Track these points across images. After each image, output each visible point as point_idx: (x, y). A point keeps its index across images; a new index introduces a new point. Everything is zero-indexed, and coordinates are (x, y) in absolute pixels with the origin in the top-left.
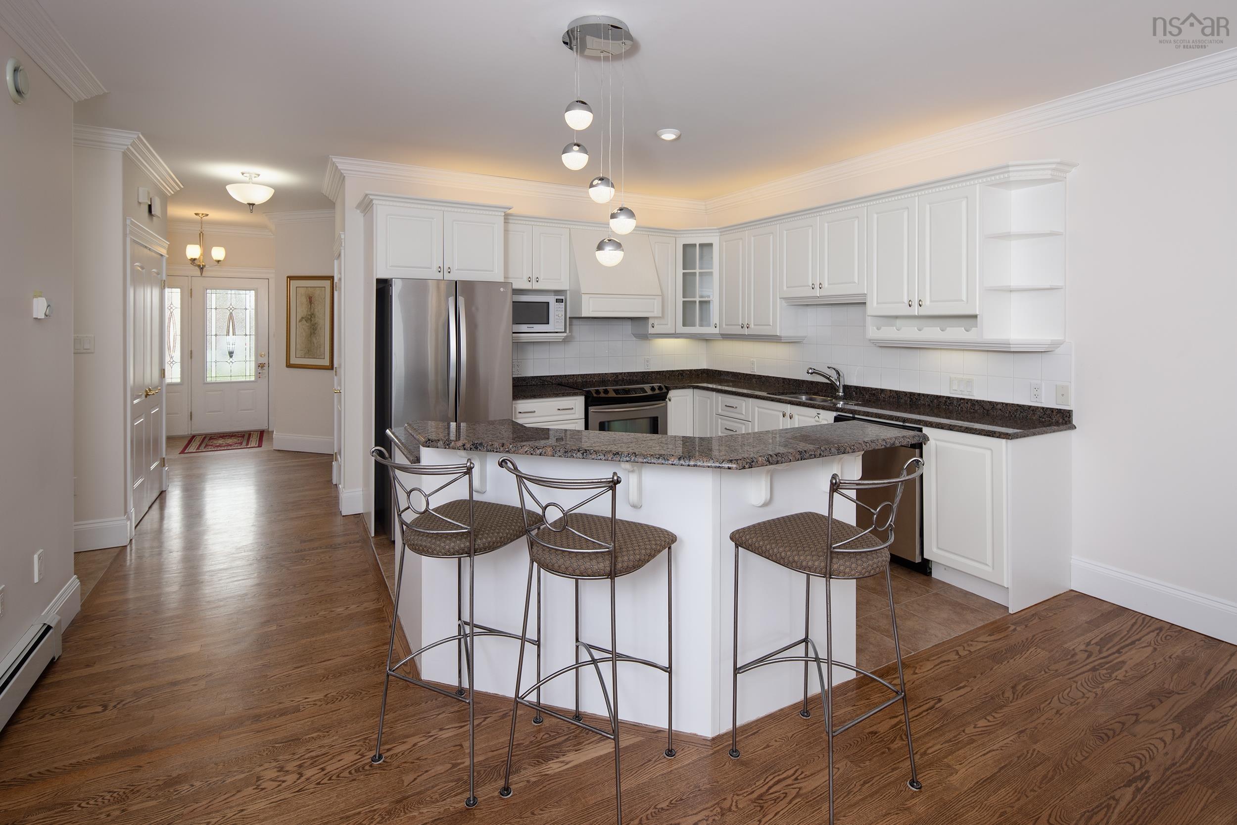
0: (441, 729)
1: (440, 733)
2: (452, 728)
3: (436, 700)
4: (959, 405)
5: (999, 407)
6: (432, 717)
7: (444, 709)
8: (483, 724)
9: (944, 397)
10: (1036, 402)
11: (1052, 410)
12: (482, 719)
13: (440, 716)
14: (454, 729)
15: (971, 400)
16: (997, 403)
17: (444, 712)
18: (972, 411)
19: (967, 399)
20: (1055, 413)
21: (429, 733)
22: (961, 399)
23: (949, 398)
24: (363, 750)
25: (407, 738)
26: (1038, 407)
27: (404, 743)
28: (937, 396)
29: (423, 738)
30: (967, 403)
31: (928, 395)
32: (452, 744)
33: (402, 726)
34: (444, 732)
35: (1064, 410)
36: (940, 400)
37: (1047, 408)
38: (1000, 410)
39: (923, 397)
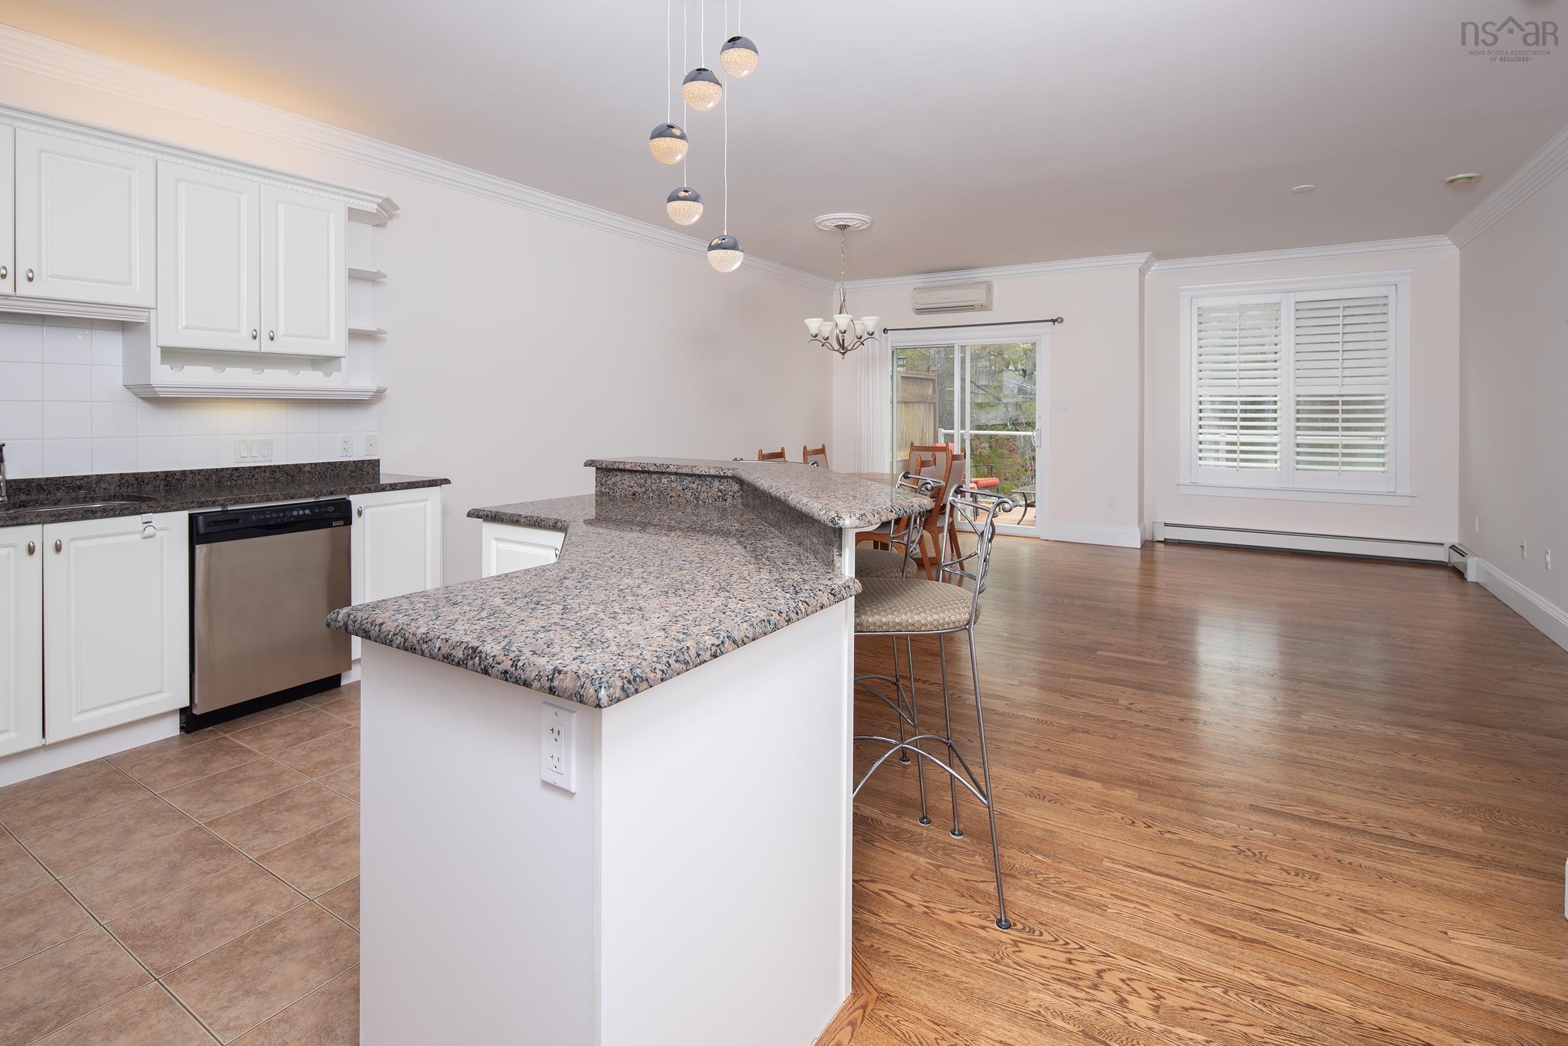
0: (910, 906)
1: (915, 903)
2: (898, 899)
3: (872, 946)
4: (253, 476)
5: (307, 468)
6: (903, 927)
7: (880, 927)
8: (866, 879)
9: (228, 469)
10: (346, 456)
11: (363, 462)
12: (861, 883)
13: (892, 920)
14: (898, 896)
15: (271, 466)
16: (304, 465)
17: (884, 923)
18: (272, 480)
19: (264, 467)
20: (366, 465)
21: (926, 912)
22: (255, 468)
23: (236, 469)
24: (1010, 950)
25: (952, 925)
26: (350, 462)
27: (960, 923)
28: (217, 469)
29: (937, 911)
30: (264, 472)
31: (200, 471)
32: (917, 884)
33: (944, 945)
34: (910, 901)
35: (374, 460)
36: (221, 474)
37: (359, 461)
38: (308, 472)
39: (190, 476)
